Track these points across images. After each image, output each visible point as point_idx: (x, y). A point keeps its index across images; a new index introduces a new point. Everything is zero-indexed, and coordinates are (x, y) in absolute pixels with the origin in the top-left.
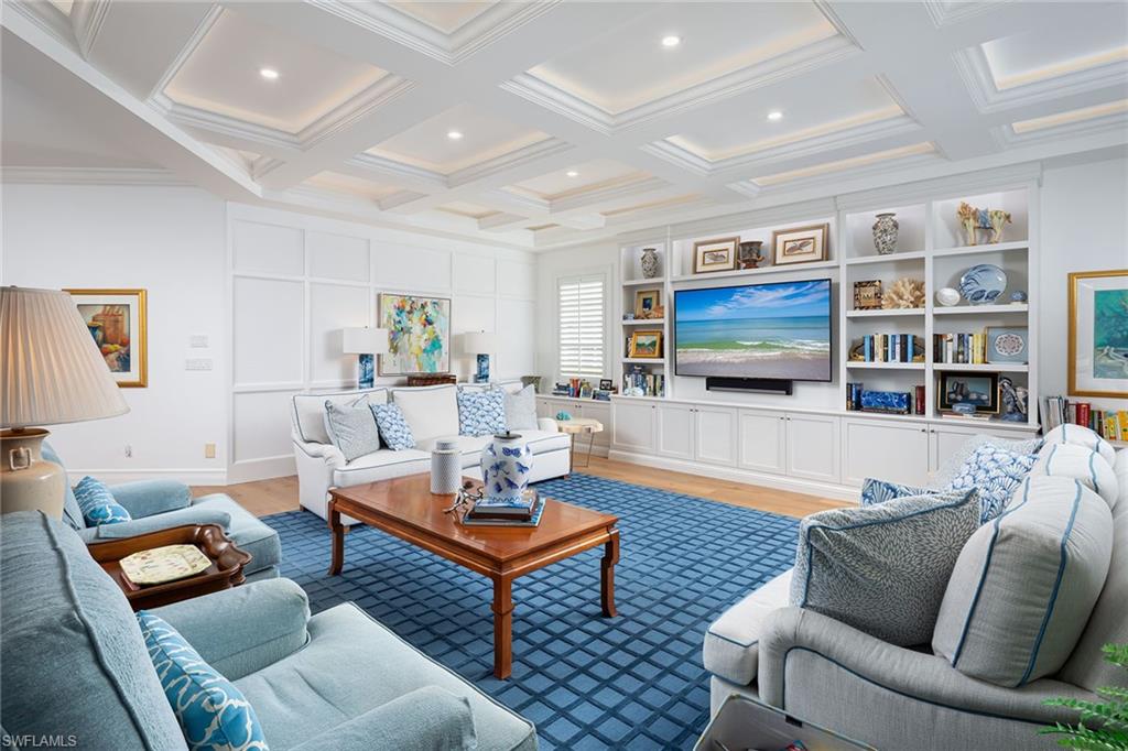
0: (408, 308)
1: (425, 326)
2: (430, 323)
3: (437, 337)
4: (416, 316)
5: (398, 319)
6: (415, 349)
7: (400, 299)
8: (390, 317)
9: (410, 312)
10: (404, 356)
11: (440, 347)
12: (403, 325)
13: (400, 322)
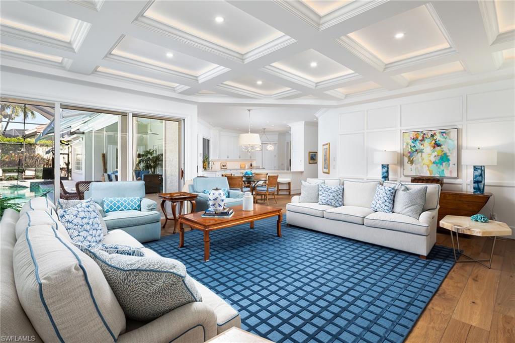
0: (420, 138)
1: (434, 147)
2: (439, 145)
3: (445, 154)
4: (427, 143)
5: (413, 145)
6: (426, 161)
7: (414, 134)
8: (408, 144)
9: (423, 140)
10: (418, 166)
11: (448, 160)
12: (417, 148)
13: (415, 146)
